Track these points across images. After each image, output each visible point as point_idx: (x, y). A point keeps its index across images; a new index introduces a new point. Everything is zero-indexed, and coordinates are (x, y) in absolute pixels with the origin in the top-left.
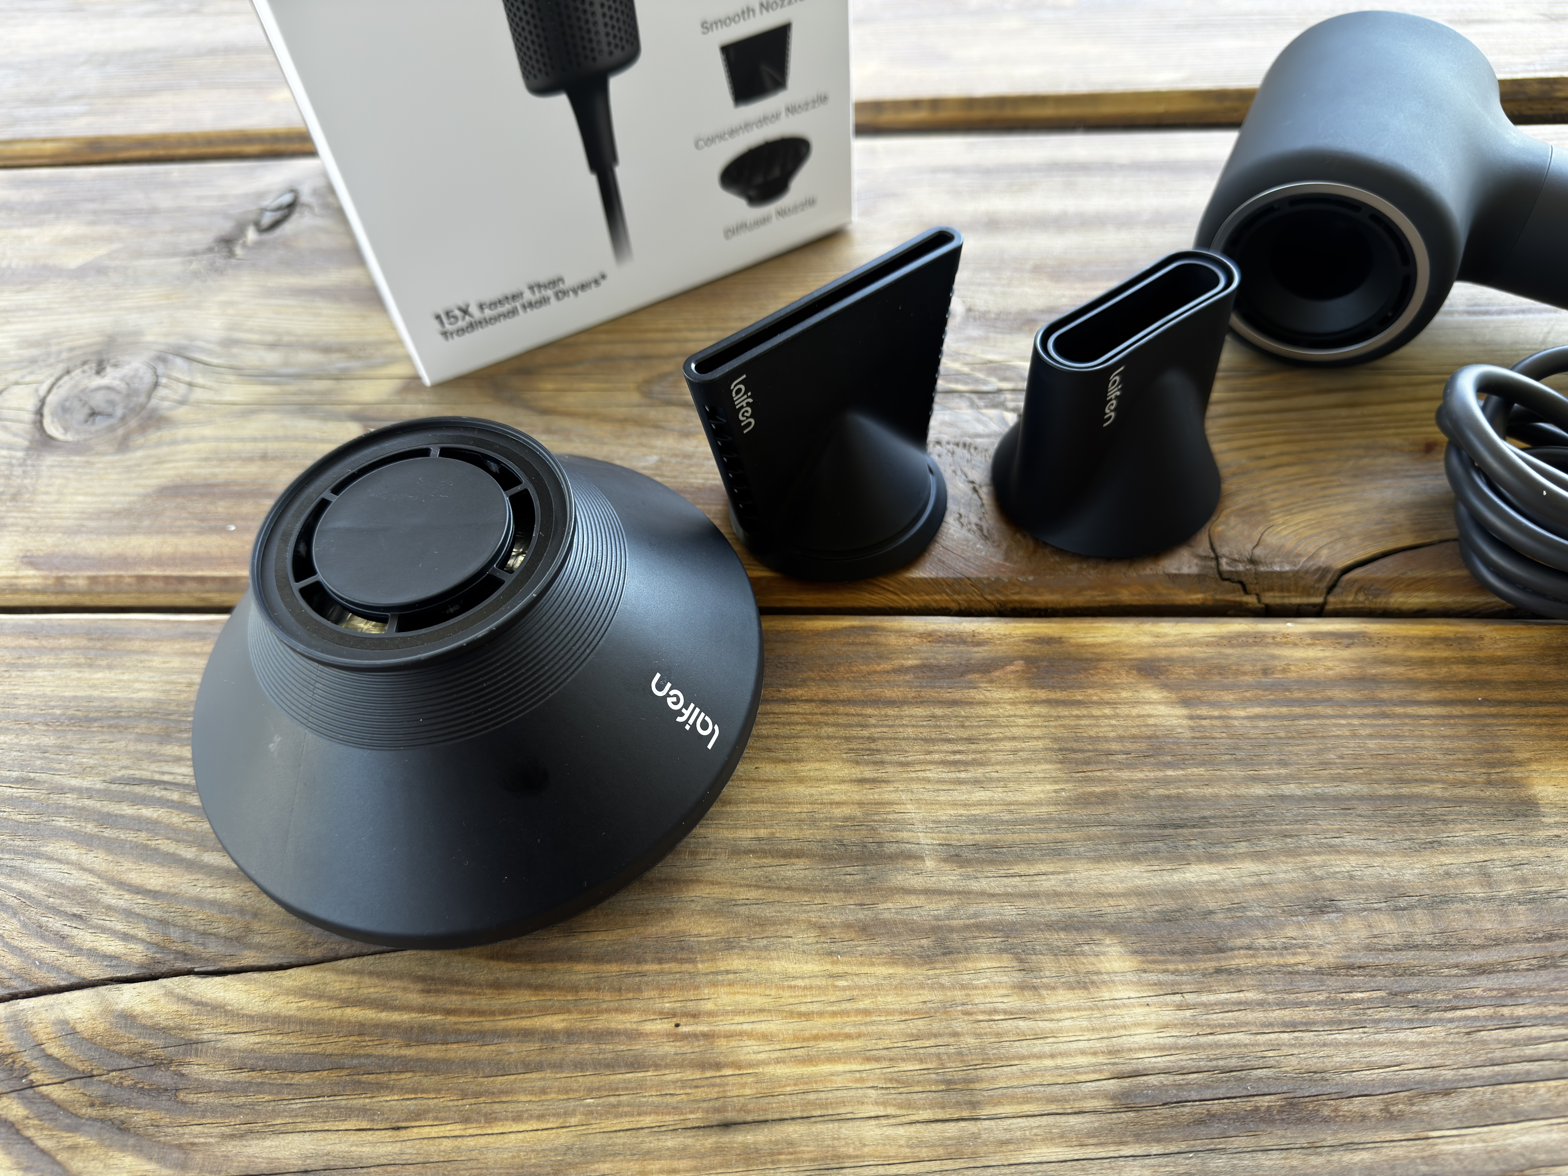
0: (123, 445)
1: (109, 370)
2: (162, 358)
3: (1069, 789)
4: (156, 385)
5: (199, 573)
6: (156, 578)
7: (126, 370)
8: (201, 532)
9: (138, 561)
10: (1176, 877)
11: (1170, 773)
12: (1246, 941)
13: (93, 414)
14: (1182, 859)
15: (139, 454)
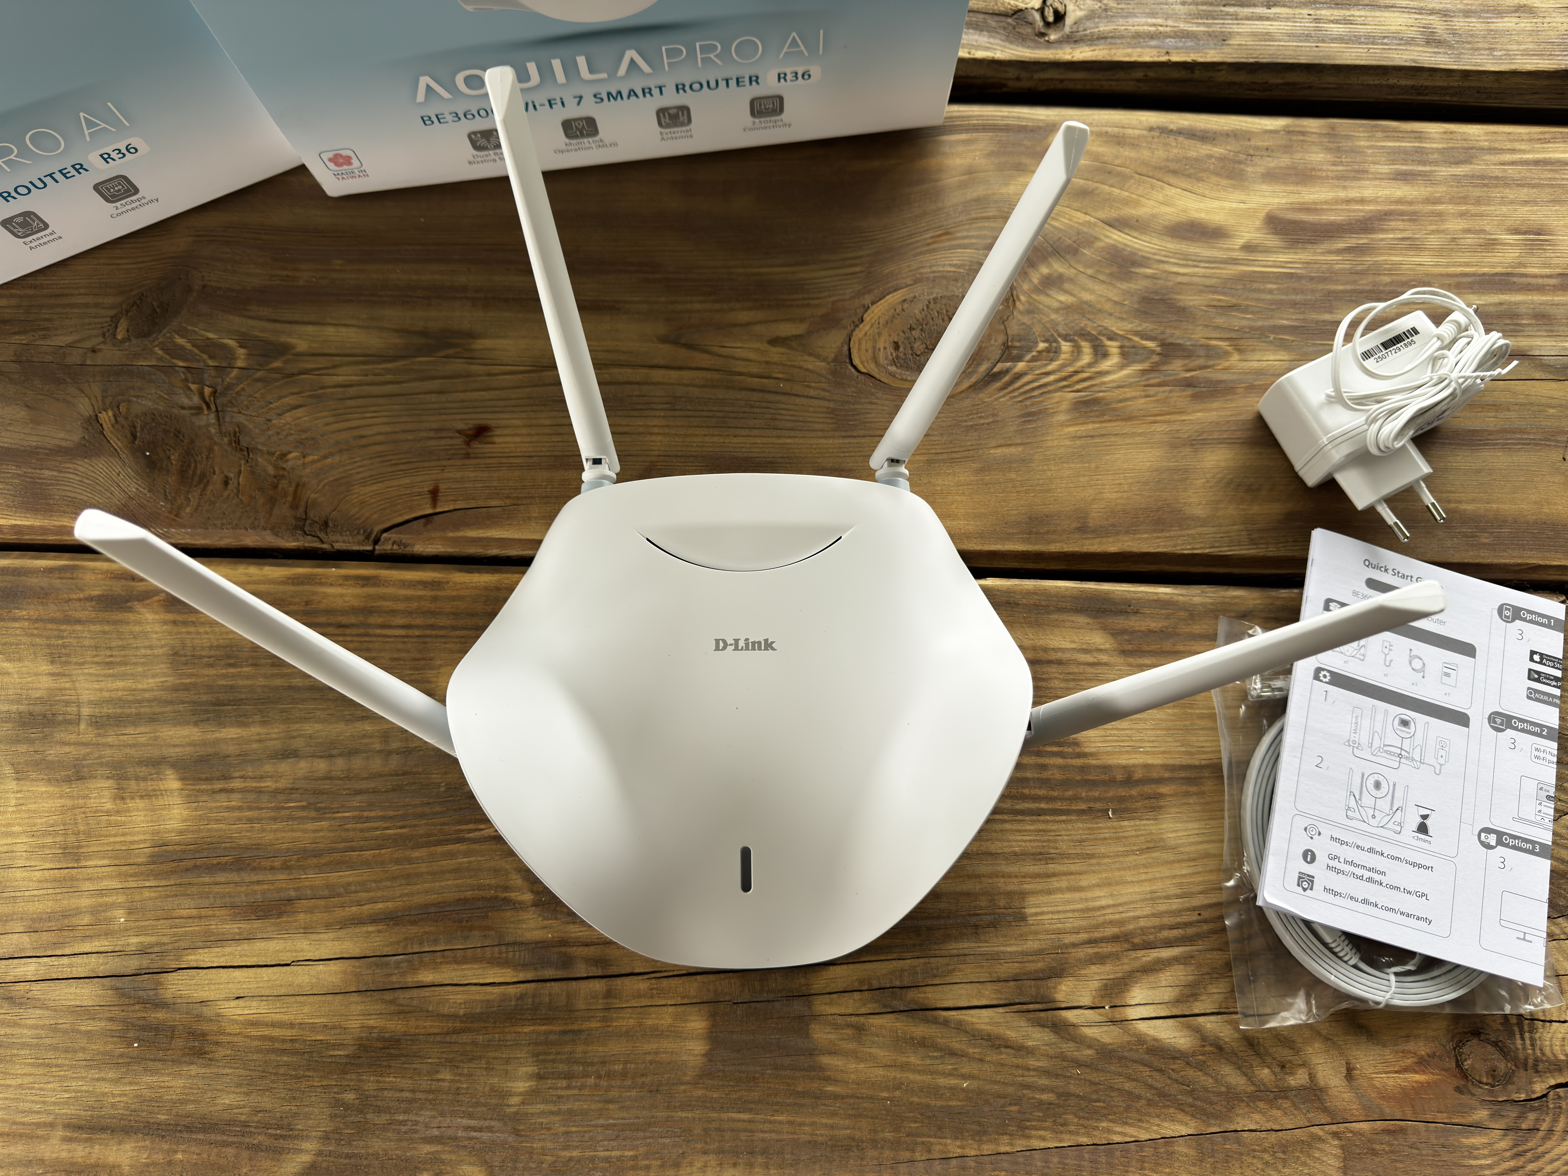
3: (171, 680)
10: (217, 735)
11: (232, 670)
12: (242, 773)
14: (221, 725)
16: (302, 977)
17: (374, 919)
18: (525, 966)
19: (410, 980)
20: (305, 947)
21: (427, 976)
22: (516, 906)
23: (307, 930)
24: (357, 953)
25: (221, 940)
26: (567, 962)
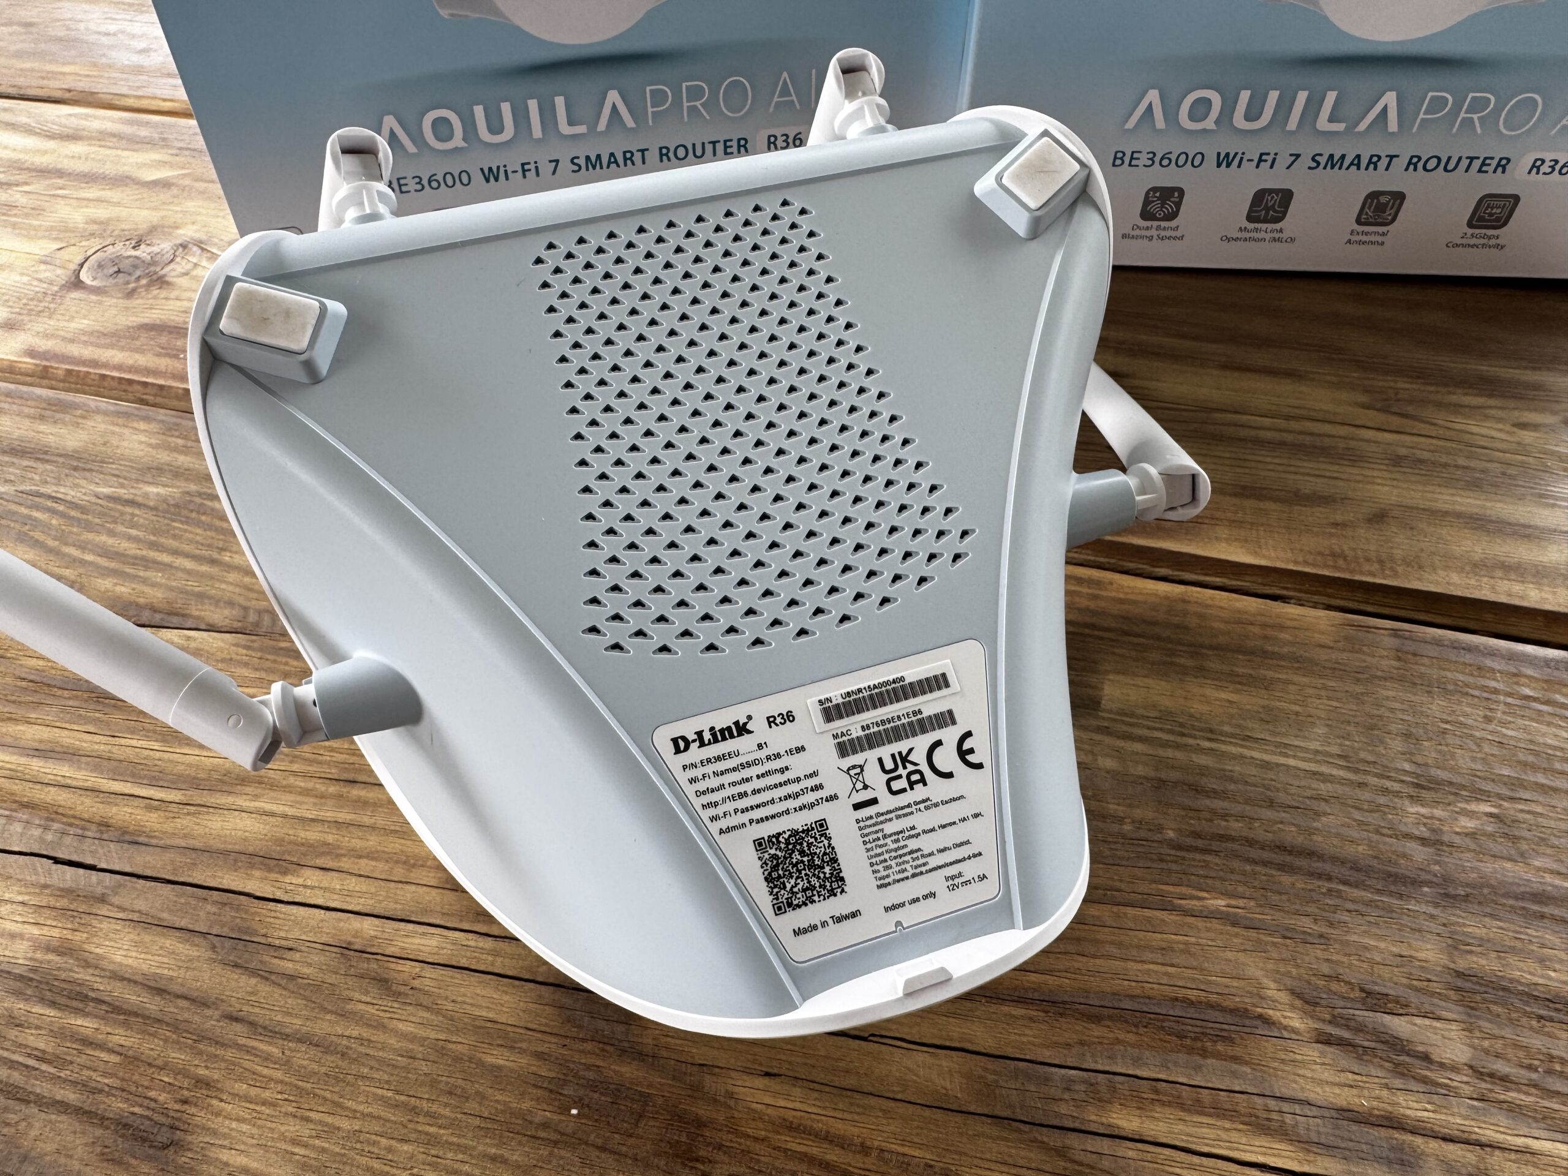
0: (131, 294)
1: (143, 246)
2: (184, 246)
4: (172, 261)
5: (144, 379)
6: (113, 378)
7: (156, 249)
8: (159, 355)
9: (105, 365)
13: (119, 271)
15: (140, 301)
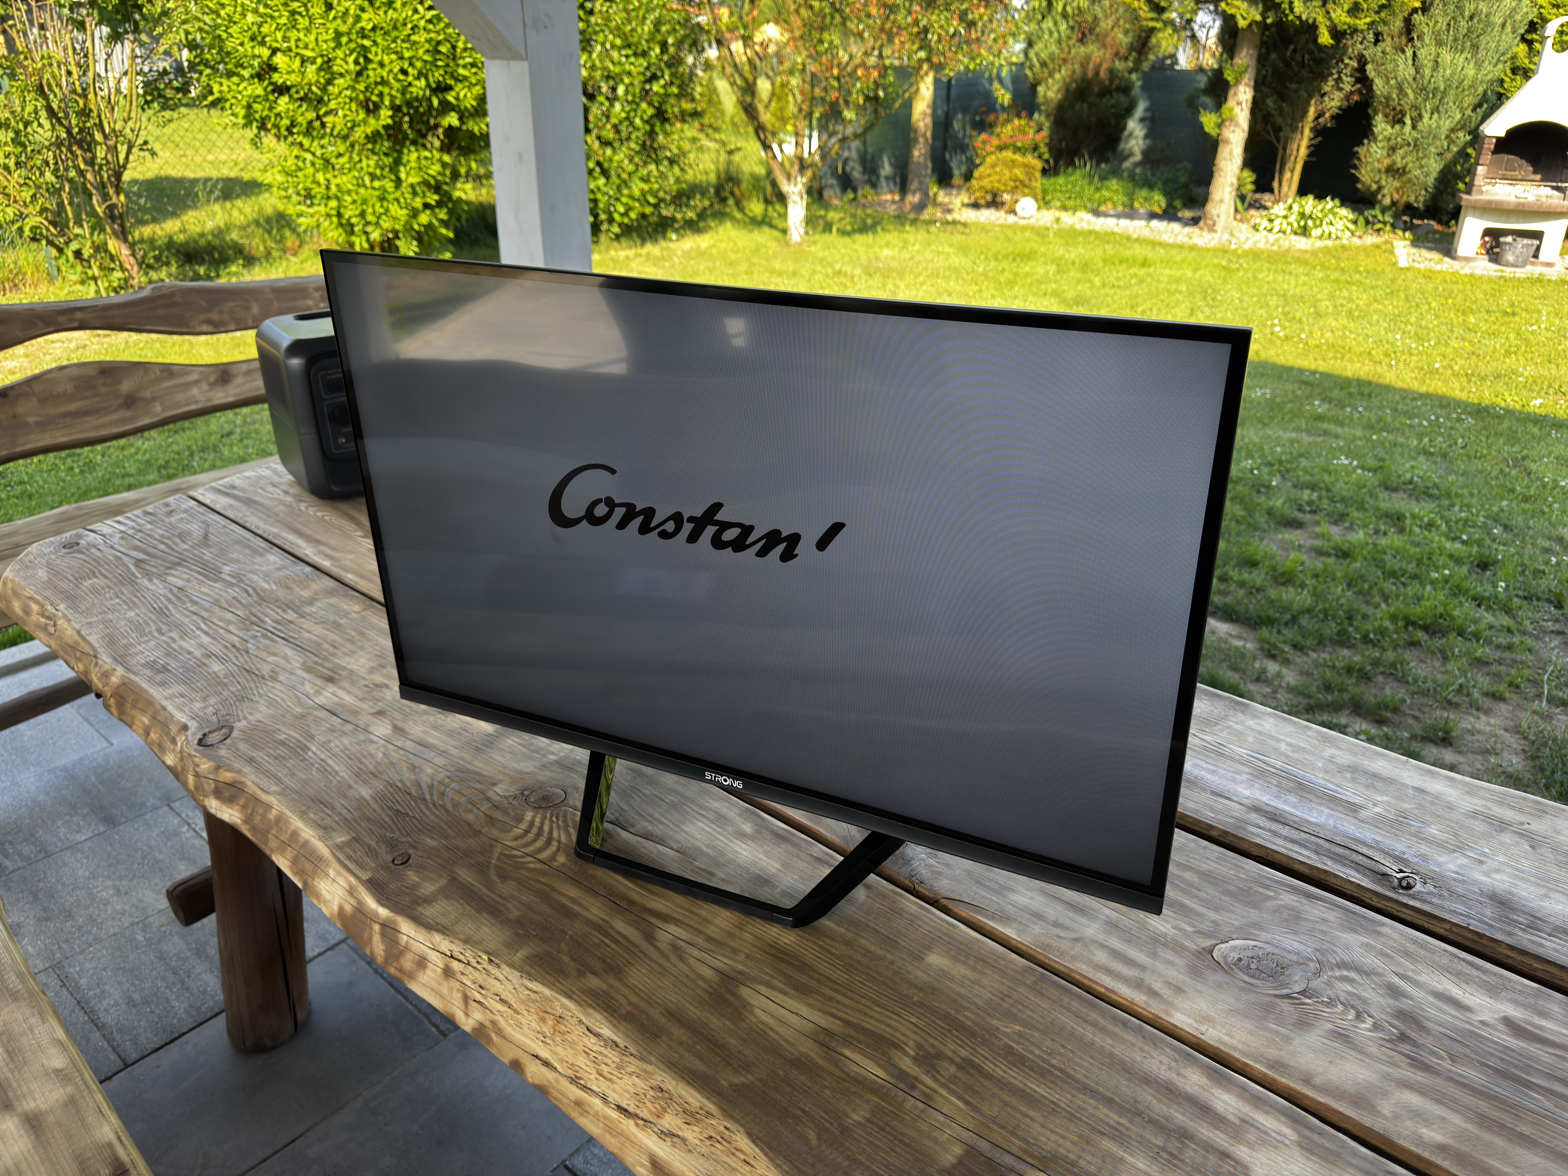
16: (795, 1020)
17: (840, 1019)
18: (893, 1076)
19: (839, 1049)
20: (805, 1011)
21: (847, 1053)
22: (905, 1053)
23: (810, 1005)
24: (824, 1025)
25: (773, 988)
26: (913, 1087)
